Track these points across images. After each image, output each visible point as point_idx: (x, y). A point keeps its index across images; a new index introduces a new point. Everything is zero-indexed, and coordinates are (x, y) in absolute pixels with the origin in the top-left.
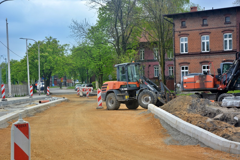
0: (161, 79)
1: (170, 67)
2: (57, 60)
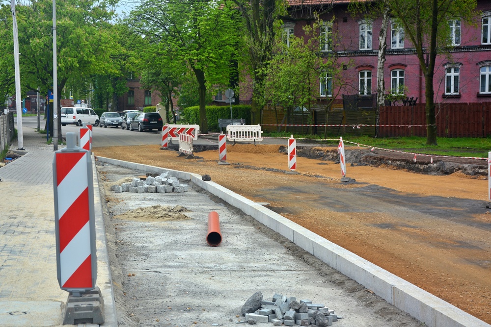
0: (383, 102)
1: (364, 73)
2: (100, 40)
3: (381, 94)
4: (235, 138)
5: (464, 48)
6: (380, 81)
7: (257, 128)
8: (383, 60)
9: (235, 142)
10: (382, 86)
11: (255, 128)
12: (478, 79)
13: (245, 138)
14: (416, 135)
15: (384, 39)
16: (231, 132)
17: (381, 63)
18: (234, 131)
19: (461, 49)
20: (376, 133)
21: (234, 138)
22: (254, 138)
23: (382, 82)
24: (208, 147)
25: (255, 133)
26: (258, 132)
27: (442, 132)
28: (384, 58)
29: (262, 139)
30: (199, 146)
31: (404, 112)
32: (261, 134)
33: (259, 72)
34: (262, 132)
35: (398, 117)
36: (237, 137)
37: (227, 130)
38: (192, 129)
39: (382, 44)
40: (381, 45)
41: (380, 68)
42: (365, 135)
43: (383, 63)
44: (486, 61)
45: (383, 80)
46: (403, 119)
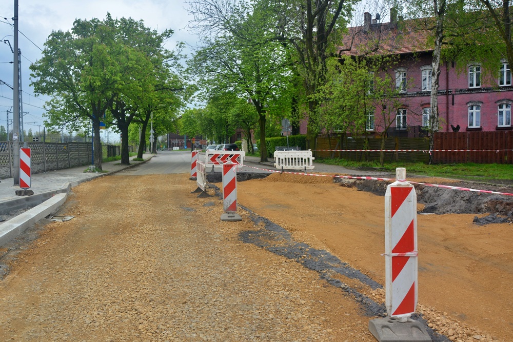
3: (435, 120)
4: (284, 165)
5: (484, 89)
6: (435, 107)
7: (308, 154)
8: (437, 86)
9: (283, 170)
10: (436, 112)
11: (306, 154)
12: (496, 115)
13: (294, 166)
14: (473, 161)
15: (438, 65)
16: (279, 159)
17: (435, 89)
18: (282, 157)
19: (482, 90)
20: (429, 160)
21: (282, 165)
22: (304, 165)
23: (436, 108)
24: (253, 175)
25: (305, 160)
26: (309, 159)
27: (501, 158)
28: (438, 84)
29: (314, 167)
30: (243, 174)
31: (459, 138)
32: (313, 160)
33: (311, 98)
34: (314, 158)
35: (453, 143)
36: (286, 165)
37: (274, 156)
38: (237, 156)
39: (436, 70)
40: (434, 70)
41: (434, 94)
42: (420, 161)
43: (437, 89)
44: (504, 100)
45: (437, 107)
46: (458, 145)
